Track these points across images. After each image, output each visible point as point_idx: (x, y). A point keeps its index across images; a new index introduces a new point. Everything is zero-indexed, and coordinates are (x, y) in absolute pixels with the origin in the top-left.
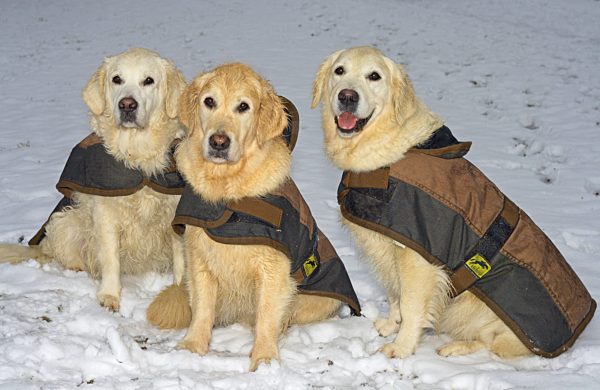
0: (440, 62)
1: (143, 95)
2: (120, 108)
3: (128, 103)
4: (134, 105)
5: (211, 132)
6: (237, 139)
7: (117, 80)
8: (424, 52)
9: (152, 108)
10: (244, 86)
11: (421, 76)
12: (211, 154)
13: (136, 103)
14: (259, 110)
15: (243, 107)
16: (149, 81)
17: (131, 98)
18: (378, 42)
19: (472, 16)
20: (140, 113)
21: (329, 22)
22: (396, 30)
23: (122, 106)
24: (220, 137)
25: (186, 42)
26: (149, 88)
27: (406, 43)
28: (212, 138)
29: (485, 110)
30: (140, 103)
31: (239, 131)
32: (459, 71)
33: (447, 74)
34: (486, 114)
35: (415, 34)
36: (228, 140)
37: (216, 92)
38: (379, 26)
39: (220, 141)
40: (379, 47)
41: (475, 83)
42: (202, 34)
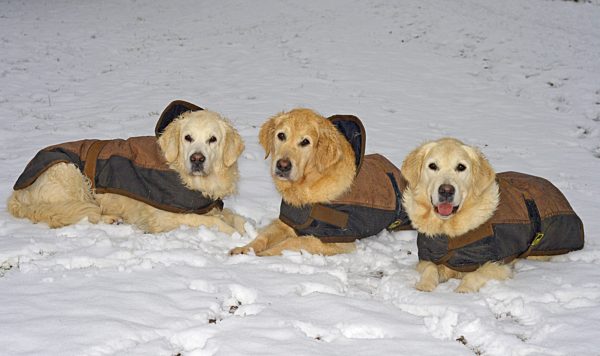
0: (522, 67)
1: (209, 150)
2: (191, 161)
3: (198, 157)
4: (203, 159)
5: (278, 158)
6: (298, 165)
7: (188, 138)
8: (509, 58)
9: (215, 159)
10: (307, 126)
11: (503, 78)
12: (277, 173)
13: (204, 158)
14: (317, 146)
15: (305, 143)
16: (213, 140)
17: (200, 154)
18: (466, 49)
19: (559, 28)
20: (206, 165)
21: (420, 30)
22: (482, 38)
23: (193, 159)
24: (285, 161)
25: (283, 42)
26: (213, 145)
27: (491, 50)
28: (278, 162)
29: (557, 105)
30: (207, 156)
31: (300, 159)
32: (538, 74)
33: (527, 77)
34: (557, 109)
35: (502, 43)
36: (290, 165)
37: (287, 129)
38: (467, 35)
39: (284, 165)
40: (466, 53)
41: (552, 85)
42: (297, 36)
